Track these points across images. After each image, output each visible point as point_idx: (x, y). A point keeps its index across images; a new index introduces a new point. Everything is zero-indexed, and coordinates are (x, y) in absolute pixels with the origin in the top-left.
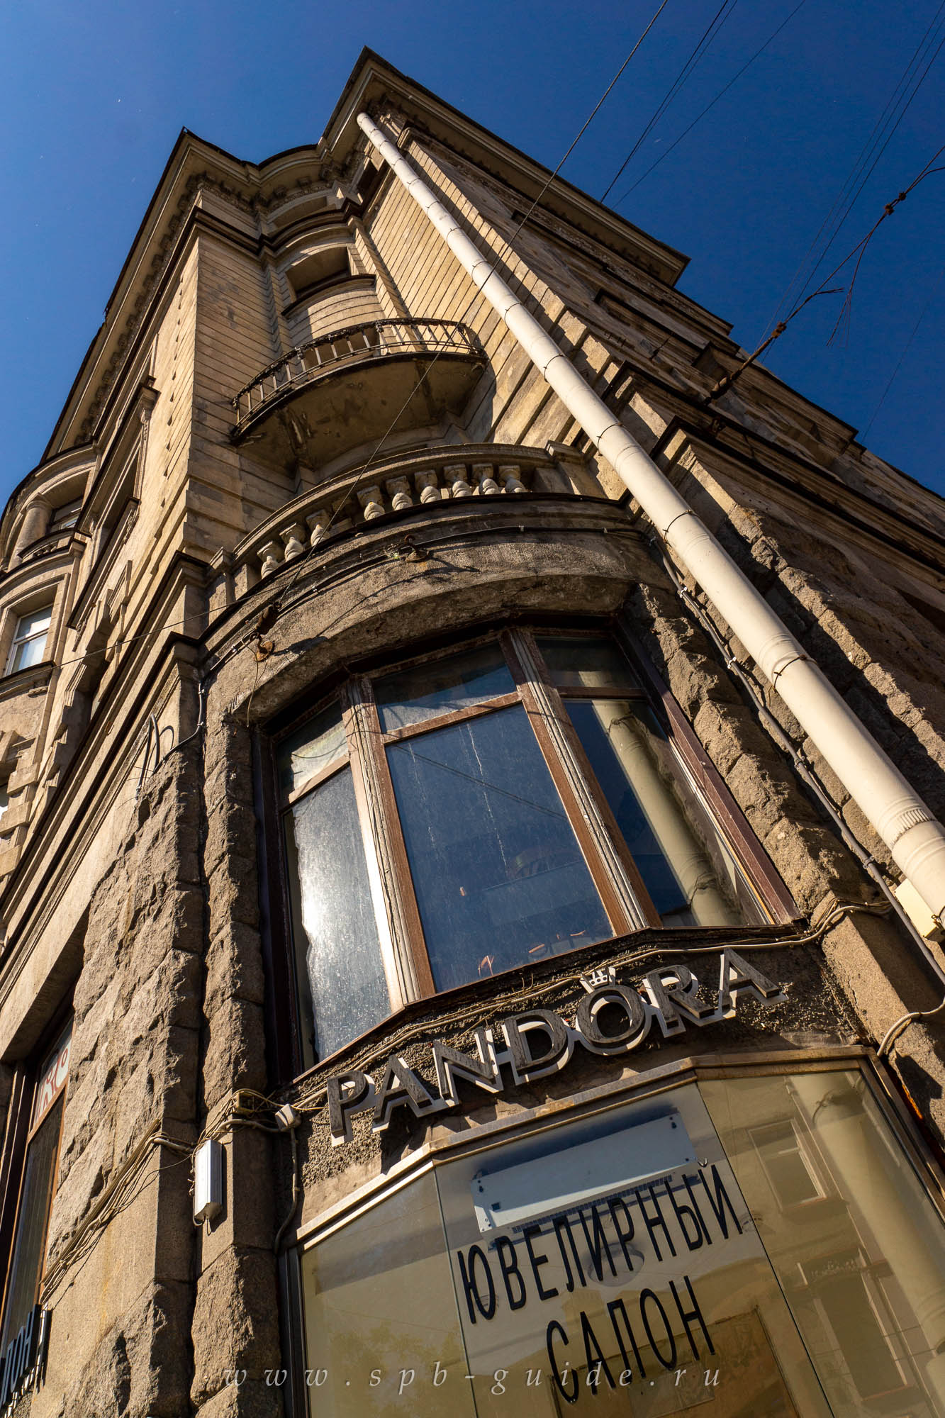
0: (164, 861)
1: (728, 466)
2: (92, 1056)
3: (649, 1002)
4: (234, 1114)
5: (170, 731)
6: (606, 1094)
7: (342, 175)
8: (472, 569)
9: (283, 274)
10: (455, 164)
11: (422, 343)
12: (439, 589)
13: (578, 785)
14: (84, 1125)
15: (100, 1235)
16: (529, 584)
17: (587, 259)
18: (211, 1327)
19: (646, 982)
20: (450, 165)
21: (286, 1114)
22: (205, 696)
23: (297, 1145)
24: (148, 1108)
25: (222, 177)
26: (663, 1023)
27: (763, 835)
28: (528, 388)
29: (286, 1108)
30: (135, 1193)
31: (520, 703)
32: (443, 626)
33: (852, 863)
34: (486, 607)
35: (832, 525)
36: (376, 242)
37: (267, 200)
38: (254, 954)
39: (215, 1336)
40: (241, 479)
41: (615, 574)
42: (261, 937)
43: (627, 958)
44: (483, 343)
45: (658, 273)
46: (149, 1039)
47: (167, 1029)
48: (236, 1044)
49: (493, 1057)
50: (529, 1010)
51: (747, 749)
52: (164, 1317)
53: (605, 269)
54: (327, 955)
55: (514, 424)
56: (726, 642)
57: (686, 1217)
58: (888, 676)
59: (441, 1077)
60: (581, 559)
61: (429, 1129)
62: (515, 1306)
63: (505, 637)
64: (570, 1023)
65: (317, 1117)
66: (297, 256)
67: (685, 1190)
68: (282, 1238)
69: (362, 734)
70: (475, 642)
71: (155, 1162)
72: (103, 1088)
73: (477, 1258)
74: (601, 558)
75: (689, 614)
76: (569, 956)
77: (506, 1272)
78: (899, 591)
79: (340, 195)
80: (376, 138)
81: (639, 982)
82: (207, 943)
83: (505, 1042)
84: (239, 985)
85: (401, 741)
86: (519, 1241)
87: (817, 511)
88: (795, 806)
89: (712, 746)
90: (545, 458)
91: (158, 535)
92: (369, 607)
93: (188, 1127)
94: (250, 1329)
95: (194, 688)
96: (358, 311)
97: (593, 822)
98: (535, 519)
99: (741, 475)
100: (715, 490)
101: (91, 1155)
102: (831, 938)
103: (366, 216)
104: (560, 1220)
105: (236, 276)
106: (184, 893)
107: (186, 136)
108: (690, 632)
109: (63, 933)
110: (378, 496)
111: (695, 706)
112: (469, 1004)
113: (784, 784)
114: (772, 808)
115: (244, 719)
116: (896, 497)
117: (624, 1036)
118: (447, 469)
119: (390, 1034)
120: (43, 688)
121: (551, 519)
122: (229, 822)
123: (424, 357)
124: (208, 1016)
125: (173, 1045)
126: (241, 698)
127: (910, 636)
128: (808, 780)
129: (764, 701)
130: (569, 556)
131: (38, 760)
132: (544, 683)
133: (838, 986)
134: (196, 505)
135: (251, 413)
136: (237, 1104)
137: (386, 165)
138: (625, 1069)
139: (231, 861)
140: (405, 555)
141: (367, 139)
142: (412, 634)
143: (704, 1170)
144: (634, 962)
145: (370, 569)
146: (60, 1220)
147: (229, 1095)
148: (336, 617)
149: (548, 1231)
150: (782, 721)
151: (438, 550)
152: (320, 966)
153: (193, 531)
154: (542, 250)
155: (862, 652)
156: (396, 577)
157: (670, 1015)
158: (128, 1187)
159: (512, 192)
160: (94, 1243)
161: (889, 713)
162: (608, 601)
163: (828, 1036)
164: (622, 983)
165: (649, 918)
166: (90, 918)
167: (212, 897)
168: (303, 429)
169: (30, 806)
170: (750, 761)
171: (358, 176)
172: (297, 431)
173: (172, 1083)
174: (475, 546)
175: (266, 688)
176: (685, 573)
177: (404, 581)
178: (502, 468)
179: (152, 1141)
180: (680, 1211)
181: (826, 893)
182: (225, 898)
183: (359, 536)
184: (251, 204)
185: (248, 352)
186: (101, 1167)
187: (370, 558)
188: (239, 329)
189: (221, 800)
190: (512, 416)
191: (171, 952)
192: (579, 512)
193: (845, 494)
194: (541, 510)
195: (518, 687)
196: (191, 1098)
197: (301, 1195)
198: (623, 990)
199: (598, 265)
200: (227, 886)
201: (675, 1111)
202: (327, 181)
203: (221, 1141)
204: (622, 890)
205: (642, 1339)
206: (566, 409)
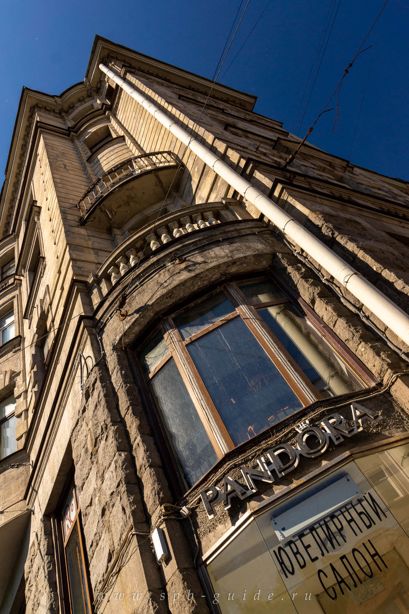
0: (103, 415)
1: (302, 194)
2: (91, 504)
3: (326, 431)
4: (163, 515)
5: (90, 358)
6: (318, 473)
7: (97, 93)
8: (205, 262)
9: (82, 143)
10: (148, 79)
11: (154, 164)
12: (193, 274)
13: (273, 346)
14: (96, 534)
15: (117, 578)
16: (230, 263)
17: (215, 109)
18: (178, 605)
19: (322, 423)
20: (146, 80)
21: (185, 510)
22: (101, 340)
23: (193, 522)
24: (125, 521)
25: (44, 104)
26: (334, 439)
27: (355, 351)
28: (206, 175)
29: (184, 508)
30: (129, 557)
31: (239, 316)
32: (198, 289)
33: (395, 355)
34: (214, 277)
35: (350, 209)
36: (120, 120)
37: (67, 110)
38: (153, 446)
39: (180, 607)
40: (89, 240)
41: (265, 251)
42: (154, 439)
43: (312, 415)
44: (181, 158)
45: (245, 106)
46: (117, 491)
47: (125, 485)
48: (156, 486)
49: (267, 468)
50: (277, 446)
51: (340, 316)
52: (156, 605)
53: (223, 111)
54: (184, 440)
55: (203, 192)
56: (320, 271)
57: (363, 516)
58: (392, 274)
59: (247, 481)
60: (249, 248)
61: (248, 503)
62: (302, 567)
63: (225, 287)
64: (295, 447)
65: (198, 509)
66: (87, 133)
67: (359, 505)
68: (196, 561)
69: (175, 343)
70: (212, 293)
71: (134, 542)
72: (101, 517)
73: (282, 551)
74: (258, 245)
75: (301, 262)
76: (287, 419)
77: (295, 554)
78: (386, 232)
79: (98, 102)
80: (110, 75)
81: (319, 424)
82: (131, 446)
83: (270, 461)
84: (150, 461)
85: (192, 343)
86: (297, 540)
87: (343, 205)
88: (365, 336)
89: (324, 317)
90: (222, 205)
91: (59, 272)
92: (165, 288)
93: (144, 525)
94: (194, 601)
95: (95, 337)
96: (120, 153)
97: (283, 360)
98: (225, 234)
99: (308, 197)
100: (299, 207)
101: (103, 546)
102: (393, 388)
103: (113, 109)
104: (311, 528)
105: (62, 148)
106: (116, 427)
107: (25, 90)
108: (303, 270)
109: (60, 454)
110: (154, 237)
111: (313, 302)
112: (251, 448)
113: (359, 327)
114: (356, 339)
115: (121, 346)
116: (372, 187)
117: (319, 448)
118: (182, 219)
119: (221, 468)
120: (19, 348)
121: (233, 233)
122: (127, 392)
123: (157, 170)
124: (140, 477)
125: (129, 492)
126: (118, 338)
127: (396, 253)
128: (368, 324)
129: (342, 294)
130: (244, 248)
131: (25, 380)
132: (247, 305)
133: (401, 407)
134: (74, 256)
135: (87, 210)
136: (163, 511)
137: (117, 86)
138: (323, 461)
139: (132, 409)
140: (174, 261)
141: (105, 75)
142: (185, 295)
143: (365, 495)
144: (315, 416)
145: (160, 271)
146: (95, 576)
147: (159, 508)
148: (151, 295)
149: (308, 534)
150: (352, 301)
151: (188, 257)
152: (182, 445)
153: (76, 268)
154: (196, 111)
155: (379, 265)
156: (173, 272)
157: (336, 435)
158: (125, 556)
159: (175, 86)
160: (114, 582)
161: (396, 289)
162: (265, 263)
163: (402, 429)
164: (313, 426)
165: (316, 396)
166: (72, 445)
167: (128, 426)
168: (111, 212)
169: (27, 401)
170: (342, 321)
171: (105, 92)
172: (108, 214)
173: (133, 508)
174: (203, 251)
175: (128, 331)
176: (295, 245)
177: (177, 273)
178: (205, 214)
179: (131, 534)
180: (360, 514)
181: (387, 370)
182: (134, 425)
183: (152, 257)
184: (60, 113)
185: (76, 181)
186: (110, 550)
187: (159, 266)
188: (70, 172)
189: (121, 384)
190: (202, 188)
191: (117, 453)
192: (243, 227)
193: (352, 193)
194: (227, 230)
195: (236, 309)
196: (142, 513)
197: (200, 543)
198: (314, 429)
199: (220, 111)
200: (134, 420)
201: (347, 474)
202: (91, 97)
203: (161, 527)
204: (302, 386)
205: (357, 568)
206: (226, 182)
